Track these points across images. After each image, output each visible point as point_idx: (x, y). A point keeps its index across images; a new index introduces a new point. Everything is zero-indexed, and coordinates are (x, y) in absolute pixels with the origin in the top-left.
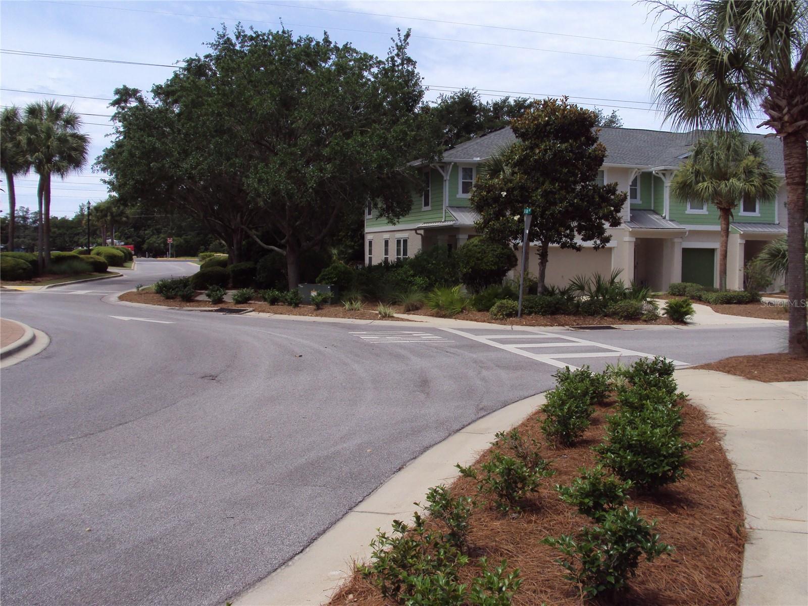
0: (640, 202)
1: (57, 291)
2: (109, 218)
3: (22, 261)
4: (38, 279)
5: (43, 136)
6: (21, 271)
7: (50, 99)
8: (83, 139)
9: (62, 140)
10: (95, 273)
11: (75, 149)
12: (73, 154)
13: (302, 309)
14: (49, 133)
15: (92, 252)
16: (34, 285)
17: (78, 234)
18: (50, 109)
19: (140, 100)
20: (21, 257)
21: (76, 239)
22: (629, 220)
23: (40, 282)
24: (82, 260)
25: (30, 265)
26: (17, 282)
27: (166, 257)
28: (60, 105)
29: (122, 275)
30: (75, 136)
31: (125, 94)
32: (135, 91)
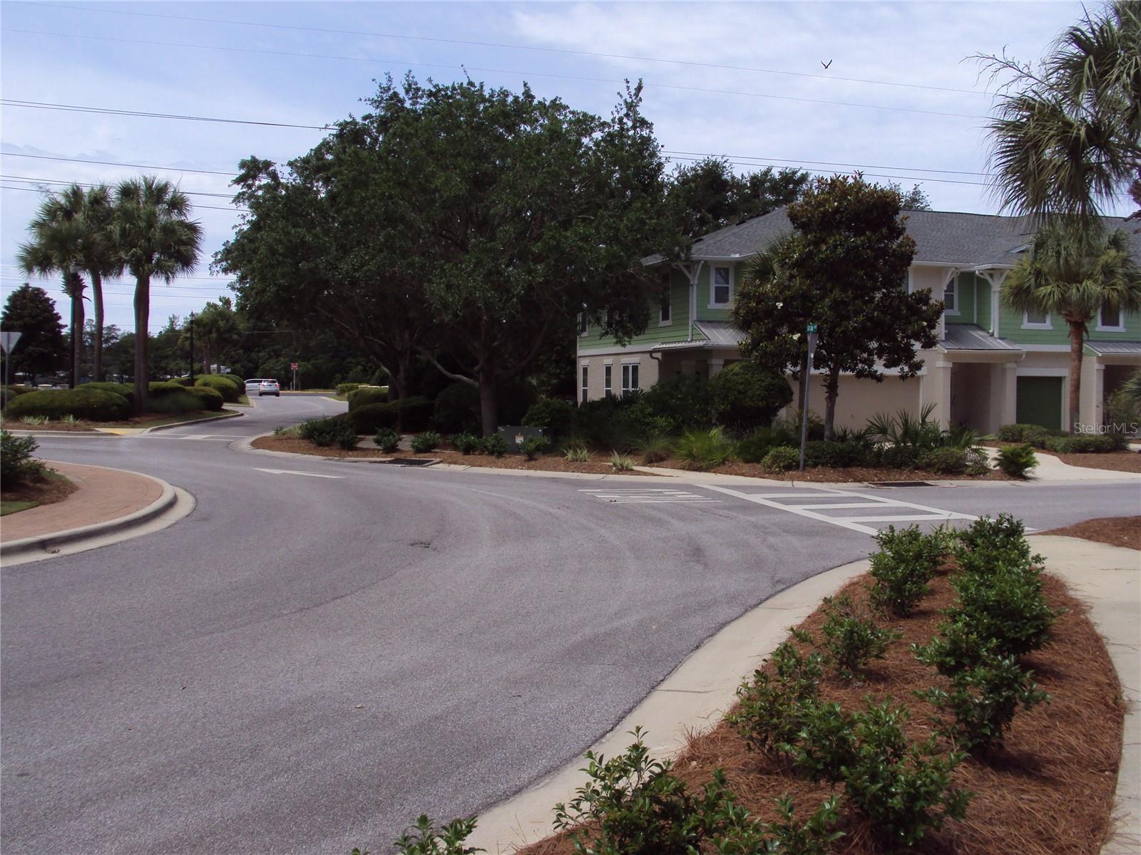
0: (959, 314)
1: (163, 436)
2: (214, 335)
3: (117, 395)
4: (137, 419)
5: (142, 224)
6: (115, 408)
7: (149, 174)
8: (193, 229)
9: (169, 230)
10: (207, 412)
11: (185, 244)
12: (183, 248)
13: (508, 460)
14: (151, 219)
15: (197, 383)
16: (133, 427)
17: (166, 357)
18: (149, 187)
19: (274, 176)
20: (113, 389)
21: (163, 364)
22: (943, 338)
23: (139, 423)
24: (189, 393)
25: (125, 400)
26: (110, 423)
27: (289, 389)
28: (164, 182)
29: (242, 415)
30: (183, 224)
31: (253, 168)
32: (268, 164)
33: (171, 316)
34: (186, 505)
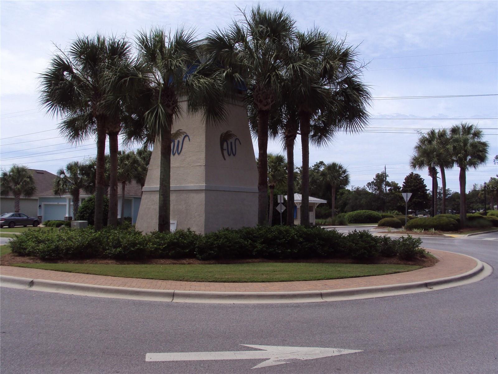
1: (474, 238)
3: (453, 219)
4: (461, 230)
5: (462, 144)
6: (452, 225)
7: (464, 122)
8: (485, 145)
9: (474, 146)
10: (494, 227)
11: (481, 151)
12: (480, 154)
14: (466, 142)
15: (488, 214)
16: (460, 234)
17: (473, 203)
18: (464, 127)
20: (451, 217)
21: (471, 206)
23: (463, 232)
24: (485, 219)
25: (457, 222)
26: (450, 232)
28: (470, 125)
30: (480, 143)
33: (474, 184)
34: (488, 271)
